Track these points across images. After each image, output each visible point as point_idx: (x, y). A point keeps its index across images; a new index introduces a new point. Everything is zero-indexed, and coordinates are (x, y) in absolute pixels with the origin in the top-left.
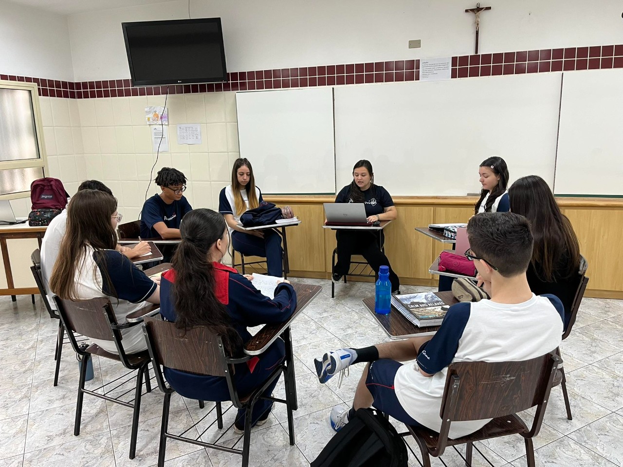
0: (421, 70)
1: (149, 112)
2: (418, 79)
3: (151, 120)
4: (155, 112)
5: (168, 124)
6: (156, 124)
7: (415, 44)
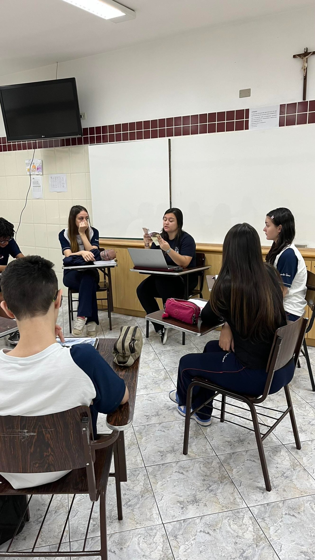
0: (250, 119)
1: (29, 164)
2: (247, 128)
4: (34, 164)
5: (43, 175)
6: (34, 174)
7: (245, 93)
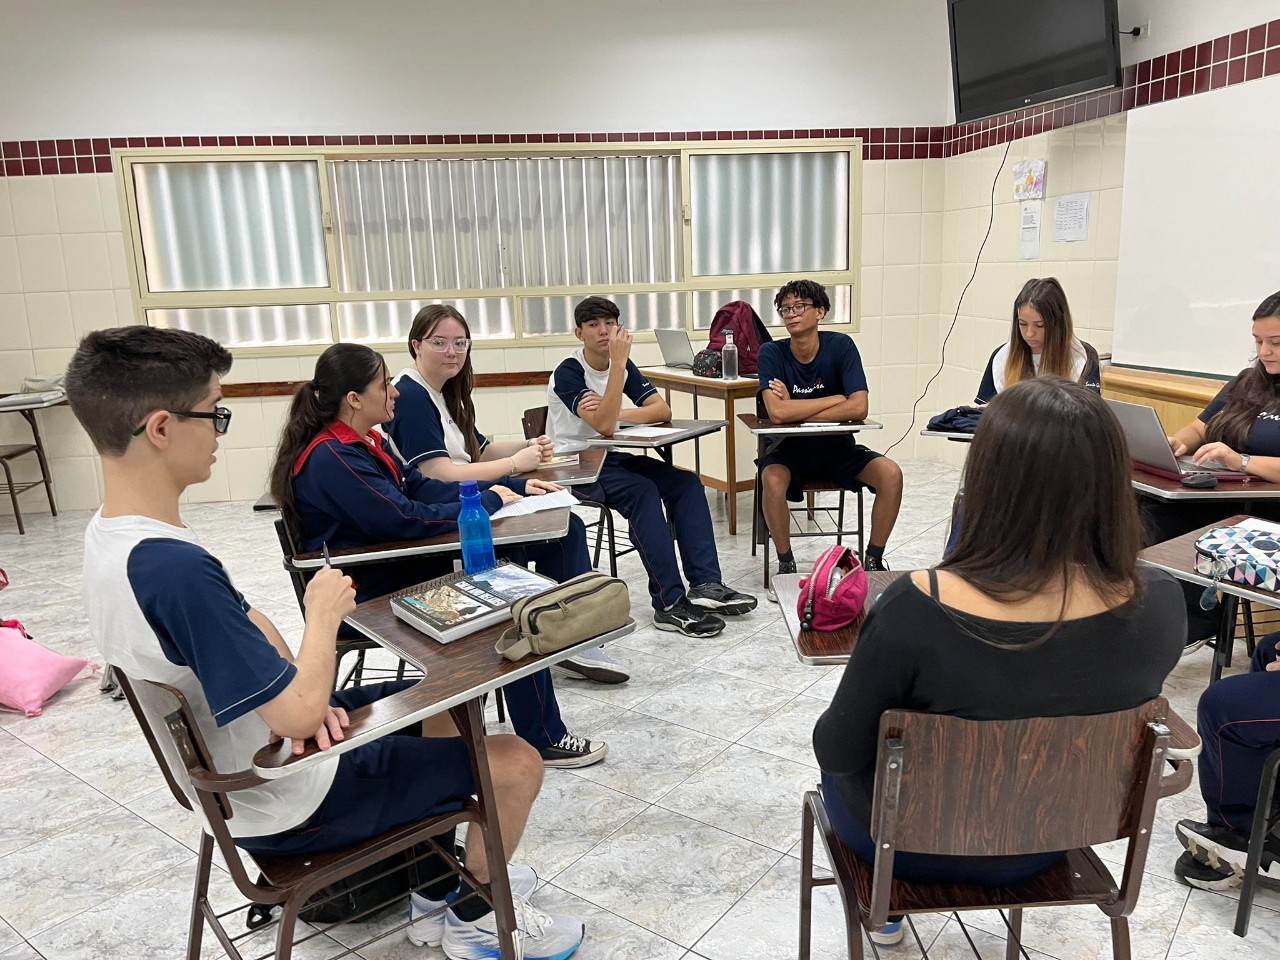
1: (1020, 173)
3: (1021, 190)
4: (1030, 171)
5: (1043, 198)
6: (1028, 199)
